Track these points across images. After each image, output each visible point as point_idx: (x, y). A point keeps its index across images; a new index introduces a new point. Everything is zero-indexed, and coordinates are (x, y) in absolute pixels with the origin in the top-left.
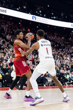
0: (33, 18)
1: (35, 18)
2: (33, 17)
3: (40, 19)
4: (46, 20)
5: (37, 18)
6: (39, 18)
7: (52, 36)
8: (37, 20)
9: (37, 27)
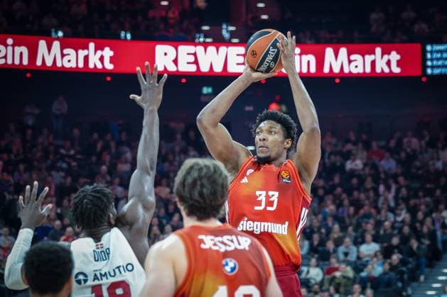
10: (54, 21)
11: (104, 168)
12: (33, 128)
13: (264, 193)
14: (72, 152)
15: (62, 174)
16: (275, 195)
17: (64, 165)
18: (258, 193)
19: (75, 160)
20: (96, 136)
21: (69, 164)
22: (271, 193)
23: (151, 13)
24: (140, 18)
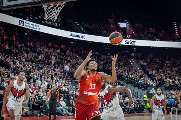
0: (19, 23)
1: (22, 22)
2: (19, 20)
3: (30, 24)
4: (37, 26)
5: (26, 23)
6: (27, 23)
7: (43, 48)
8: (25, 25)
9: (26, 34)
10: (156, 38)
11: (165, 65)
12: (152, 57)
13: (92, 84)
14: (159, 62)
15: (157, 66)
16: (95, 85)
17: (158, 64)
18: (91, 84)
19: (160, 63)
20: (164, 59)
21: (159, 64)
22: (94, 84)
23: (175, 36)
24: (173, 37)
